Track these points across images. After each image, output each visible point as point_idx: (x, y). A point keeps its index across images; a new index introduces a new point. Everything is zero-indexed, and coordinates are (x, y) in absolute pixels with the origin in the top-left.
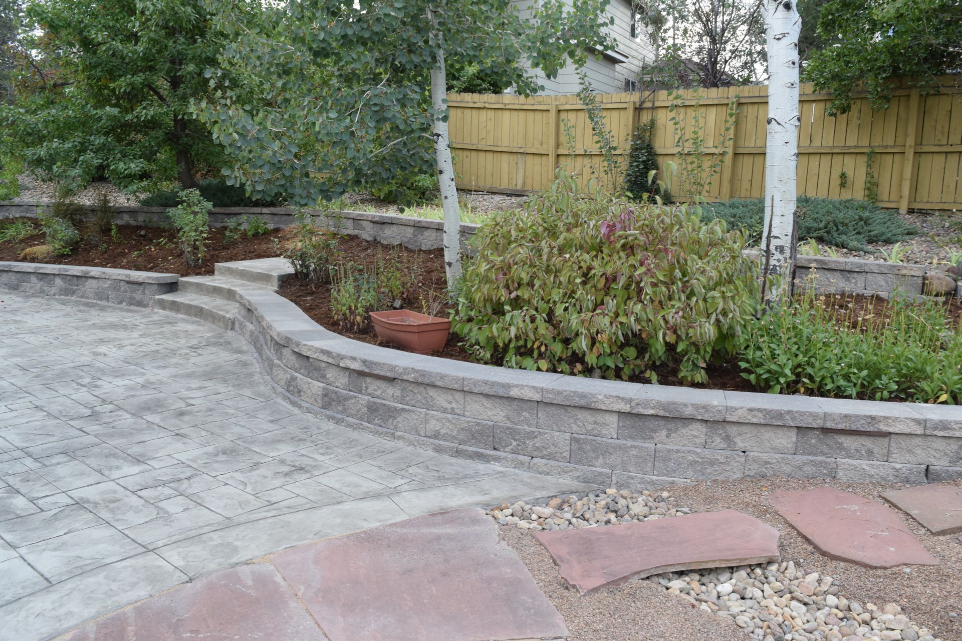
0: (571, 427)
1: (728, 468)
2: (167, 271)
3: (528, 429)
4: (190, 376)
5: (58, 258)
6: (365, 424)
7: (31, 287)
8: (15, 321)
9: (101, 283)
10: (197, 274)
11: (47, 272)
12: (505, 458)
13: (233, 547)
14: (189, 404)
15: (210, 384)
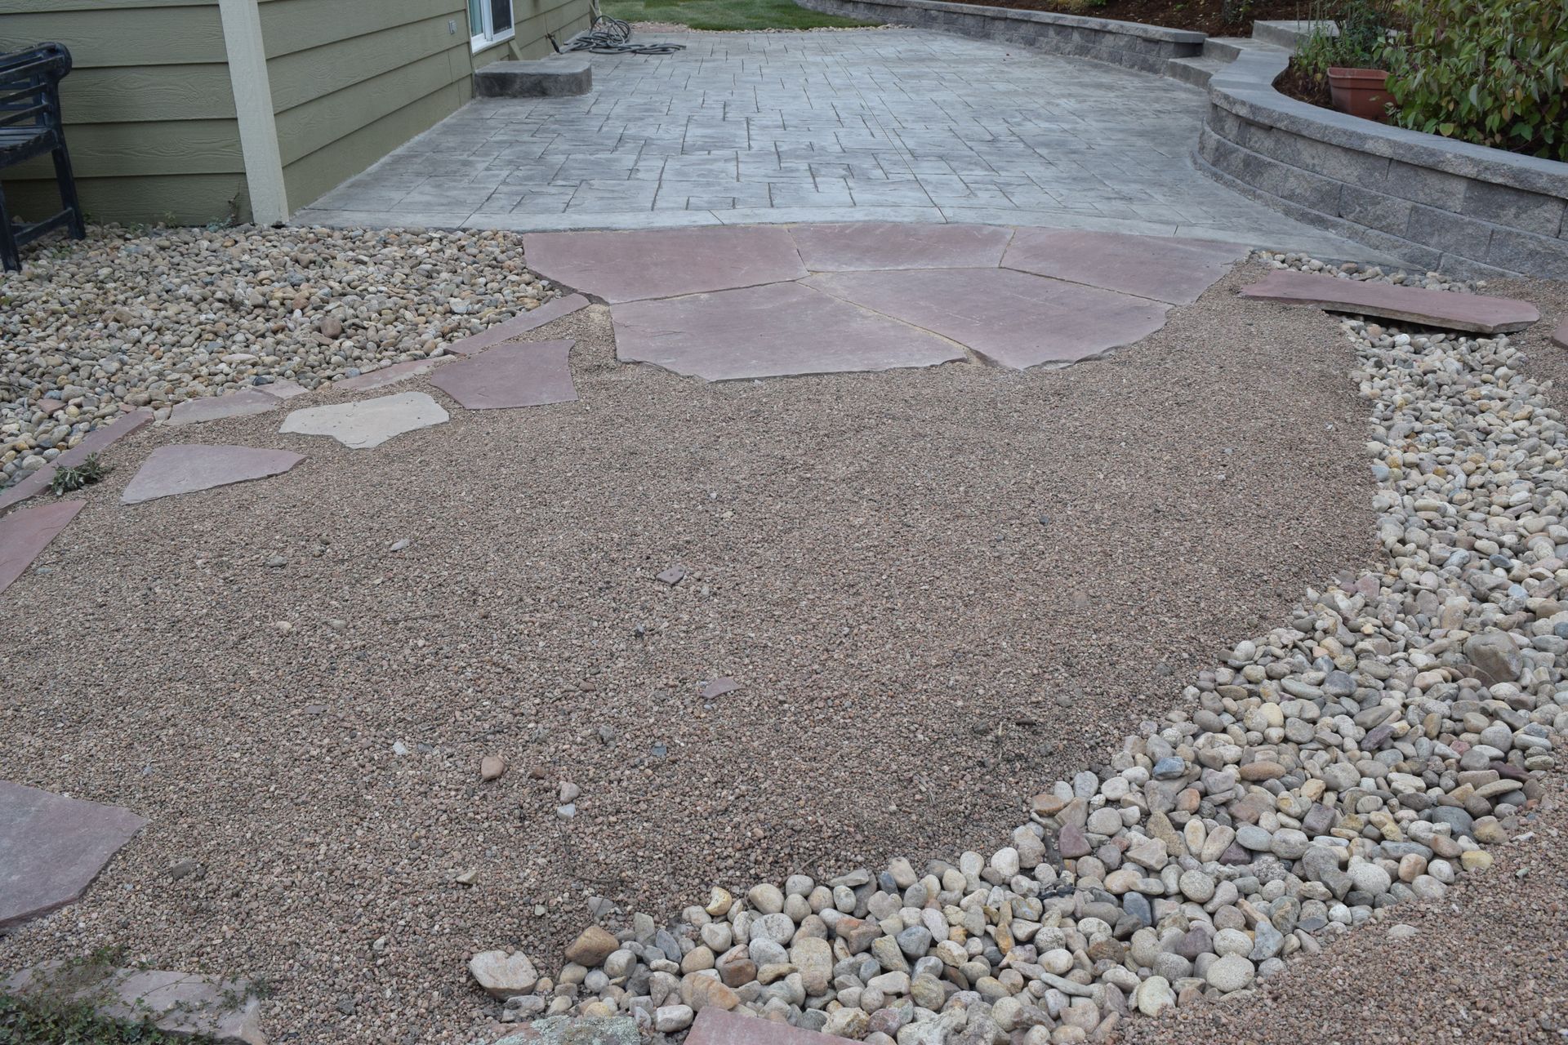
0: (1417, 195)
2: (1200, 28)
3: (1374, 192)
4: (1122, 131)
5: (1091, 9)
6: (1239, 182)
7: (1047, 43)
8: (1003, 72)
9: (1117, 40)
10: (1231, 35)
12: (1342, 225)
13: (1000, 217)
14: (1090, 148)
15: (1134, 138)
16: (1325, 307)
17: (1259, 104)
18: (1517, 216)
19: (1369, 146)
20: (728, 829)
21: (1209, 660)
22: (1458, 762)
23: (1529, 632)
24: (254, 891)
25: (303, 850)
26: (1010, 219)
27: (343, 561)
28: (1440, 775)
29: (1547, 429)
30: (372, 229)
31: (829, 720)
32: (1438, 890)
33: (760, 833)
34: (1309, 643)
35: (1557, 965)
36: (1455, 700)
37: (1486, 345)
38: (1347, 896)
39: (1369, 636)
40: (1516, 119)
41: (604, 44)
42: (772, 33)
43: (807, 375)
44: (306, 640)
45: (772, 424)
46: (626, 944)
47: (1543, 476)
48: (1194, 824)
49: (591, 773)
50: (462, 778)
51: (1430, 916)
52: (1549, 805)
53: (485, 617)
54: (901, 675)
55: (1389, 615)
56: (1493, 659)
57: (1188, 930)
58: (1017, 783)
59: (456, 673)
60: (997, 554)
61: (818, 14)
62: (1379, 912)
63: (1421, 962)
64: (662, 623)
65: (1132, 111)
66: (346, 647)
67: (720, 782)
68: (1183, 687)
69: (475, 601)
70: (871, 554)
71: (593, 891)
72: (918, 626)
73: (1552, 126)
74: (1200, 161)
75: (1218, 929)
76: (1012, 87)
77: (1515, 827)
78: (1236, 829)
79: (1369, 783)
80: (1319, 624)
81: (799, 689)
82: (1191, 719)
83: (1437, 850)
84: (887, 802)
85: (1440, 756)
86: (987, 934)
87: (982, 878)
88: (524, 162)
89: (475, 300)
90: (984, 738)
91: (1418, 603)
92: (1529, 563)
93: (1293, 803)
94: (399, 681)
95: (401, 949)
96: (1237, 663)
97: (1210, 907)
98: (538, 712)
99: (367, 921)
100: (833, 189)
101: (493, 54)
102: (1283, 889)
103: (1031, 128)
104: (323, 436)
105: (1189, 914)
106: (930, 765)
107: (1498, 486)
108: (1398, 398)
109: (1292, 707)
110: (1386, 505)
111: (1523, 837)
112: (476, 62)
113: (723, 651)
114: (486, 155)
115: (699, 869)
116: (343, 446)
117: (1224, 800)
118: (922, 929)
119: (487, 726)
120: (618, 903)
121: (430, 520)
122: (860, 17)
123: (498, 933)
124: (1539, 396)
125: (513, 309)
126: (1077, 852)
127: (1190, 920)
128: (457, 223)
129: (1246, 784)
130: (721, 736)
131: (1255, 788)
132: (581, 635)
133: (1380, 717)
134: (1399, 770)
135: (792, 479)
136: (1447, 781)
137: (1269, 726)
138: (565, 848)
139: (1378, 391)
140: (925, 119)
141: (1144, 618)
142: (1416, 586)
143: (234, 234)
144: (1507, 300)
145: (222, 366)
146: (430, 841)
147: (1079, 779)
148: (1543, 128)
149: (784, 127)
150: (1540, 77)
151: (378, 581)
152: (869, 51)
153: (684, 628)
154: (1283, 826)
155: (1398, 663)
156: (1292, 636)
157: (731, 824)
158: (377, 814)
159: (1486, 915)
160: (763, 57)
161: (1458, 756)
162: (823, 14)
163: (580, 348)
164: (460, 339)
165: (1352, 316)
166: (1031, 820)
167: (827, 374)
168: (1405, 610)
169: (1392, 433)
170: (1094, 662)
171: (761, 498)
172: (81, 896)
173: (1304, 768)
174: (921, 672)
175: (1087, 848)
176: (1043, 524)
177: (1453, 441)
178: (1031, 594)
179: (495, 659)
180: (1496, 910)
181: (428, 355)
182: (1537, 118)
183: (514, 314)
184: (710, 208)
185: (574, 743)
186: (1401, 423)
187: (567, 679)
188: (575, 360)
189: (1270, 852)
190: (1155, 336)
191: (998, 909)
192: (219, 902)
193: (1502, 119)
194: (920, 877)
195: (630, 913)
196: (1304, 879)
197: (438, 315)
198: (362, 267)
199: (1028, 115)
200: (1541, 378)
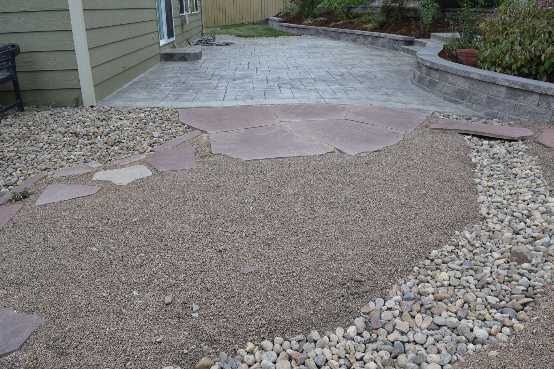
0: (489, 92)
1: (544, 117)
2: (412, 36)
3: (474, 92)
4: (386, 71)
5: (375, 29)
6: (427, 88)
7: (360, 41)
8: (345, 51)
9: (384, 40)
10: (423, 38)
11: (366, 34)
12: (463, 103)
13: (345, 102)
14: (375, 77)
15: (391, 74)
16: (458, 132)
17: (434, 62)
18: (524, 99)
19: (472, 76)
20: (253, 321)
21: (422, 257)
22: (511, 292)
23: (533, 245)
24: (83, 346)
25: (101, 331)
26: (348, 102)
27: (115, 226)
28: (504, 297)
29: (537, 173)
30: (125, 108)
31: (288, 281)
32: (505, 338)
33: (264, 322)
34: (457, 250)
35: (548, 364)
36: (509, 270)
37: (515, 144)
38: (473, 341)
39: (478, 247)
40: (522, 66)
41: (207, 43)
42: (264, 38)
43: (279, 158)
44: (102, 254)
45: (266, 176)
46: (217, 363)
47: (536, 190)
48: (418, 316)
49: (204, 301)
50: (158, 303)
51: (503, 348)
52: (543, 307)
53: (166, 245)
54: (314, 264)
55: (484, 240)
56: (521, 255)
57: (417, 355)
58: (355, 302)
59: (155, 266)
60: (346, 221)
61: (281, 31)
62: (485, 346)
63: (500, 365)
64: (229, 247)
65: (390, 64)
66: (116, 257)
67: (250, 304)
68: (413, 267)
69: (162, 240)
70: (302, 221)
71: (205, 344)
72: (319, 246)
73: (535, 68)
74: (414, 81)
75: (428, 354)
76: (348, 56)
77: (531, 315)
78: (433, 318)
79: (479, 300)
80: (460, 244)
81: (278, 270)
82: (416, 278)
83: (505, 324)
84: (309, 310)
85: (504, 290)
86: (346, 357)
87: (344, 337)
88: (179, 84)
89: (161, 132)
90: (343, 287)
91: (494, 235)
92: (533, 220)
93: (453, 308)
94: (135, 268)
95: (136, 366)
96: (432, 258)
97: (425, 346)
98: (184, 279)
99: (123, 356)
100: (287, 92)
101: (167, 46)
102: (450, 339)
103: (355, 70)
104: (108, 181)
105: (417, 349)
106: (324, 296)
107: (521, 194)
108: (485, 163)
109: (452, 273)
110: (482, 201)
111: (534, 318)
112: (161, 49)
113: (250, 257)
114: (165, 81)
115: (243, 335)
116: (115, 184)
117: (429, 307)
118: (323, 356)
119: (166, 285)
120: (214, 348)
121: (146, 211)
122: (295, 33)
123: (171, 360)
124: (534, 162)
125: (175, 135)
126: (377, 327)
127: (418, 351)
128: (155, 105)
129: (436, 301)
130: (250, 287)
131: (440, 303)
132: (200, 251)
133: (483, 276)
134: (490, 295)
135: (274, 195)
136: (507, 299)
137: (444, 280)
138: (195, 328)
139: (478, 161)
140: (318, 68)
141: (399, 242)
142: (494, 229)
143: (77, 109)
144: (521, 128)
145: (72, 156)
146: (146, 327)
147: (377, 300)
148: (531, 69)
149: (269, 71)
150: (530, 52)
151: (127, 233)
152: (298, 44)
153: (236, 249)
154: (450, 316)
155: (488, 257)
156: (450, 248)
157: (254, 319)
158: (127, 317)
159: (523, 347)
160: (261, 47)
161: (511, 290)
162: (282, 32)
163: (199, 149)
164: (156, 146)
165: (468, 135)
166: (361, 316)
167: (285, 157)
168: (490, 238)
169: (483, 175)
170: (382, 259)
171: (263, 202)
172: (20, 348)
173: (456, 295)
174: (320, 263)
175: (381, 325)
176: (362, 209)
177: (505, 178)
178: (359, 235)
179: (169, 260)
180: (526, 345)
181: (145, 152)
182: (529, 66)
183: (175, 137)
184: (244, 99)
185: (198, 290)
186: (486, 172)
187: (195, 267)
188: (197, 153)
189: (445, 326)
190: (400, 143)
191: (350, 348)
192: (70, 350)
193: (517, 66)
194: (322, 337)
195: (218, 352)
196: (458, 335)
197: (148, 138)
198: (122, 121)
199: (353, 66)
200: (535, 155)
